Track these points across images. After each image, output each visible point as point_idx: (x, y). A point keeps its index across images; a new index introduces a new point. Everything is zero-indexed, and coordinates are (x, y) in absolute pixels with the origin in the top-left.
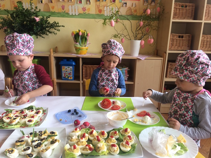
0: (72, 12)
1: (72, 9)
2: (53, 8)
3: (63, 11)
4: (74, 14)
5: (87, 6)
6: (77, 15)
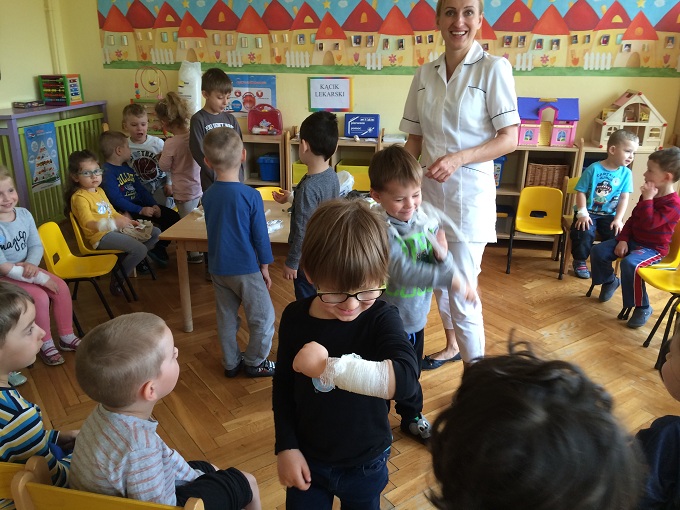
2: (339, 58)
3: (357, 63)
4: (374, 68)
5: (399, 53)
6: (379, 69)
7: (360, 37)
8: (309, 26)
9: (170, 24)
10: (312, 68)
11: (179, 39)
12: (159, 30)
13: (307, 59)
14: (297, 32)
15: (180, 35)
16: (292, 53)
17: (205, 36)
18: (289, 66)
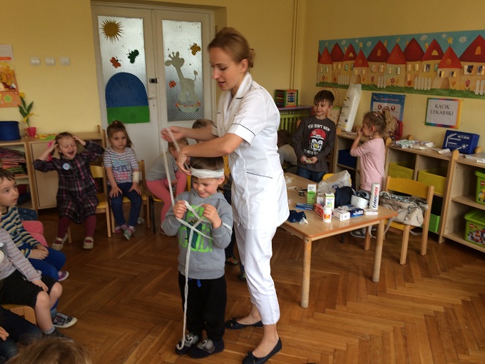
0: (480, 89)
1: (480, 86)
7: (472, 67)
8: (435, 58)
9: (351, 59)
10: (432, 91)
11: (354, 68)
12: (345, 62)
13: (430, 83)
14: (425, 63)
15: (355, 65)
16: (420, 78)
17: (367, 66)
18: (415, 88)
